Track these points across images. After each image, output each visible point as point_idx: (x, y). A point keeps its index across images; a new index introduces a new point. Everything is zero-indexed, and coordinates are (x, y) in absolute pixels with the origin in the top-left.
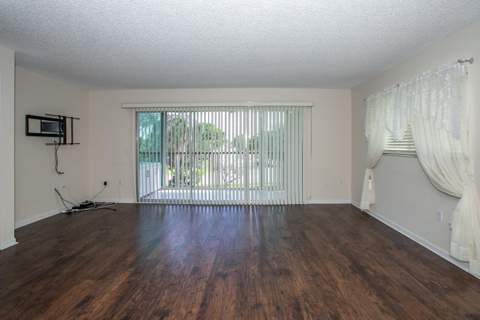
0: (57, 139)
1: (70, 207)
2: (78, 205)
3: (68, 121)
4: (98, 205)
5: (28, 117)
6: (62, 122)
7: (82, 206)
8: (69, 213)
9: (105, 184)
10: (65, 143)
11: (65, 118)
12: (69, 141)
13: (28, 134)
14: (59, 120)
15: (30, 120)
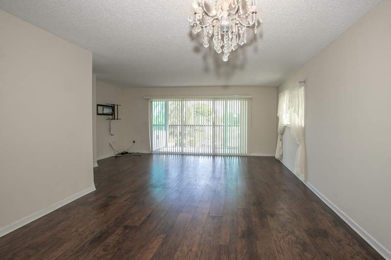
0: (111, 117)
1: (117, 153)
2: (120, 152)
3: (116, 107)
4: (130, 154)
5: (98, 105)
6: (113, 107)
7: (122, 154)
8: (116, 157)
9: (134, 142)
10: (114, 119)
11: (114, 105)
12: (116, 118)
13: (98, 114)
14: (112, 106)
15: (98, 107)
